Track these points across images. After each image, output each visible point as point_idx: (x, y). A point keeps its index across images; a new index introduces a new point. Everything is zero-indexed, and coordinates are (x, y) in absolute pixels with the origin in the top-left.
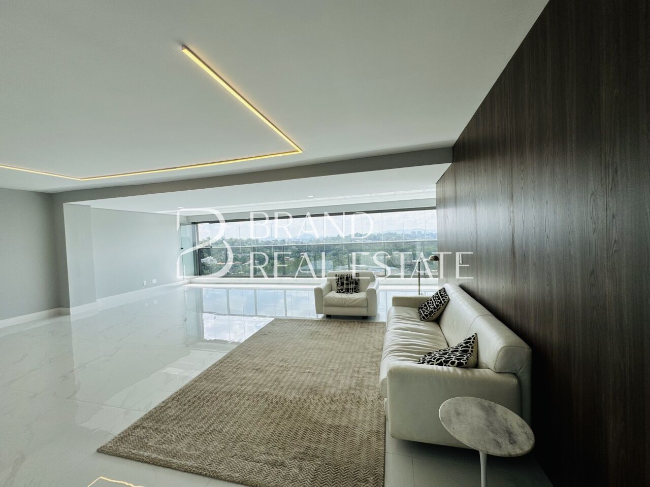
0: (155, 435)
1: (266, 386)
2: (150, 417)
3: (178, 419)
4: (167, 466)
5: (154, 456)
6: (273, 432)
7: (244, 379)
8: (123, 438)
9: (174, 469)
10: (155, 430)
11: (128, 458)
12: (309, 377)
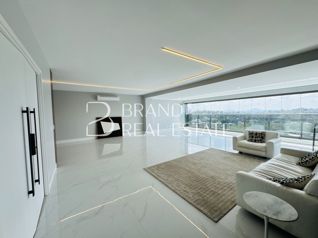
0: (156, 170)
1: (194, 170)
2: (157, 166)
3: (163, 169)
4: (157, 178)
5: (154, 175)
6: (189, 183)
7: (187, 165)
8: (149, 168)
9: (158, 180)
10: (157, 169)
11: (149, 173)
12: (214, 173)
